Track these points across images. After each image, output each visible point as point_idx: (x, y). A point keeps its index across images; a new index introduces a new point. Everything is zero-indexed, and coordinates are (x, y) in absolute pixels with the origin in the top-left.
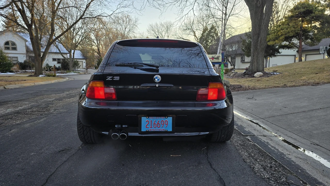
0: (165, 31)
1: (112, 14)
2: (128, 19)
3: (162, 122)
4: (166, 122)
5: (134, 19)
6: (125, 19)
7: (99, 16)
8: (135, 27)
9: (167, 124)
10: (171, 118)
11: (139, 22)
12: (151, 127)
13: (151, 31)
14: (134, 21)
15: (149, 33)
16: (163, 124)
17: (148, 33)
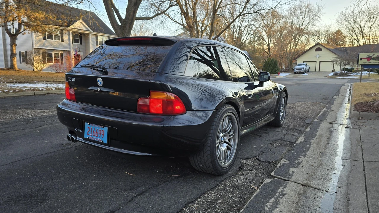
0: (366, 20)
1: (276, 6)
2: (307, 10)
3: (100, 131)
4: (103, 132)
5: (317, 8)
6: (303, 9)
7: (260, 10)
8: (317, 19)
9: (103, 135)
10: (107, 128)
11: (323, 11)
12: (91, 135)
13: (343, 21)
14: (317, 11)
15: (339, 24)
16: (100, 134)
17: (337, 25)
